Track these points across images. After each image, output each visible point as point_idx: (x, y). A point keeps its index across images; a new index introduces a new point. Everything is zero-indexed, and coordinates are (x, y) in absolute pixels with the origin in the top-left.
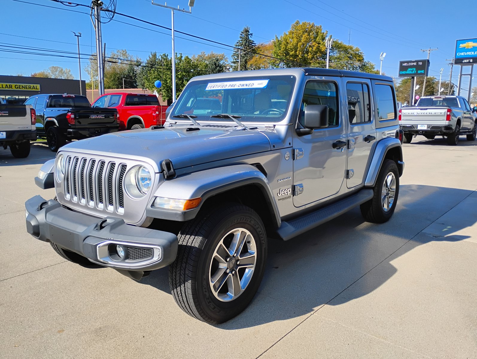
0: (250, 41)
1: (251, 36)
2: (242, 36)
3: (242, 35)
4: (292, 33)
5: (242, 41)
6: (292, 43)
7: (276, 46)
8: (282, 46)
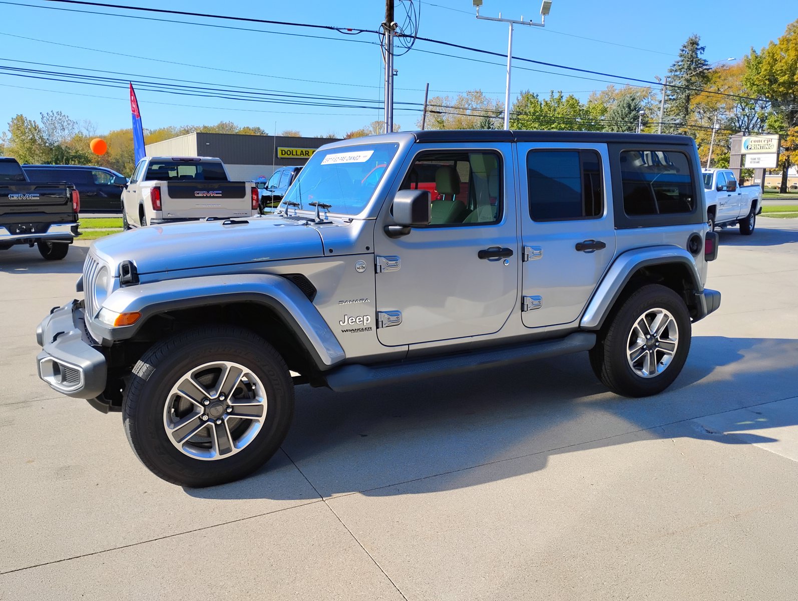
0: (699, 60)
1: (702, 51)
2: (684, 52)
3: (683, 50)
4: (787, 40)
5: (682, 61)
6: (784, 60)
7: (750, 68)
8: (762, 66)
